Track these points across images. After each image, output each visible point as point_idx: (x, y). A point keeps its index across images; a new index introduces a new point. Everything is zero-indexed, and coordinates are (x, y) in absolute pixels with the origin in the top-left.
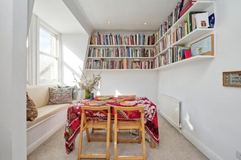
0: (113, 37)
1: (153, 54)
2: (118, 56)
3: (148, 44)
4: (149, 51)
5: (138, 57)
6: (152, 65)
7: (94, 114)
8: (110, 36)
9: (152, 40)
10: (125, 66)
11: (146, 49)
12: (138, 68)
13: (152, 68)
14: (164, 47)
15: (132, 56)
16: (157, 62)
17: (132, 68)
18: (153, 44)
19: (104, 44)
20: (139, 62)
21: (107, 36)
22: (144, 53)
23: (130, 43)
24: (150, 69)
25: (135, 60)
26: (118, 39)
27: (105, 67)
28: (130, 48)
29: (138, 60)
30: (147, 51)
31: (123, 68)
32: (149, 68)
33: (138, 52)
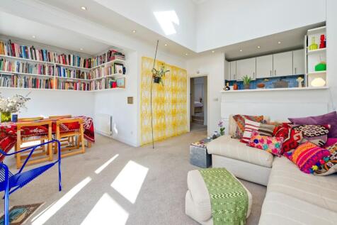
0: (37, 51)
1: (89, 77)
2: (44, 73)
3: (84, 66)
4: (85, 74)
5: (72, 78)
6: (87, 87)
7: (31, 131)
8: (31, 49)
9: (88, 63)
10: (54, 85)
11: (82, 71)
12: (72, 89)
13: (88, 89)
14: (99, 75)
15: (65, 76)
16: (93, 84)
17: (64, 88)
18: (89, 67)
19: (21, 56)
20: (73, 83)
21: (26, 48)
22: (79, 75)
23: (62, 62)
24: (86, 91)
25: (68, 80)
26: (45, 54)
27: (21, 85)
28: (62, 68)
29: (72, 81)
30: (83, 73)
31: (51, 88)
32: (84, 89)
33: (72, 73)
